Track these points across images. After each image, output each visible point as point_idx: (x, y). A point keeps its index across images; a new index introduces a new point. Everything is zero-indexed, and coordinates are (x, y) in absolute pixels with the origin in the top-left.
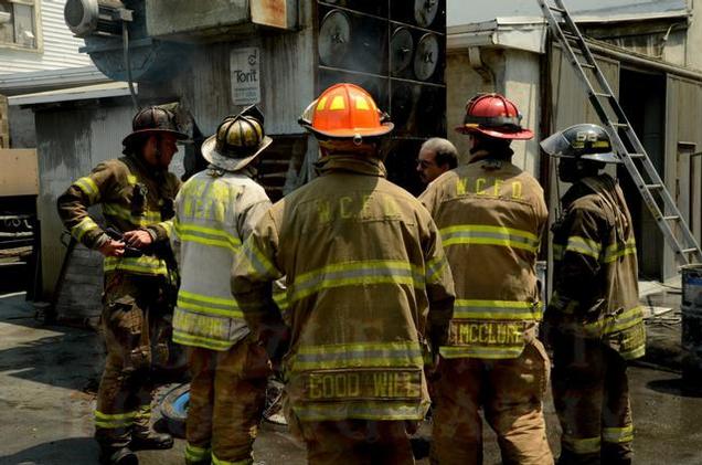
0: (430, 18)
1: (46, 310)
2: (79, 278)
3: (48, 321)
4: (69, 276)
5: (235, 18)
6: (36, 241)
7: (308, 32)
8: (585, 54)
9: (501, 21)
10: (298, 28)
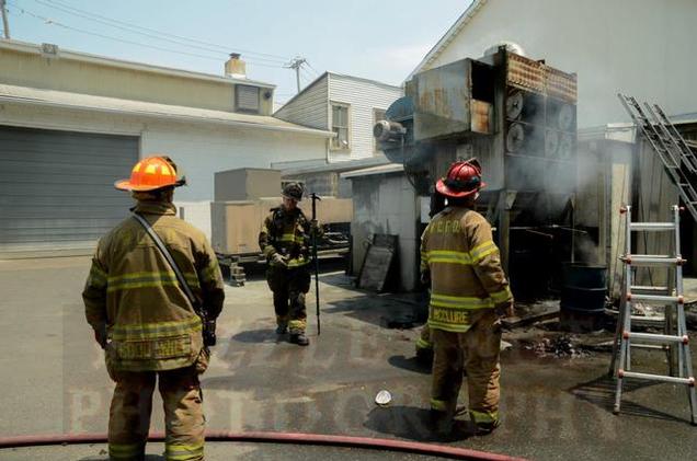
0: (567, 125)
1: (355, 281)
2: (372, 265)
3: (357, 287)
4: (367, 264)
5: (462, 129)
6: (350, 245)
7: (501, 135)
8: (660, 143)
9: (610, 125)
10: (495, 133)
